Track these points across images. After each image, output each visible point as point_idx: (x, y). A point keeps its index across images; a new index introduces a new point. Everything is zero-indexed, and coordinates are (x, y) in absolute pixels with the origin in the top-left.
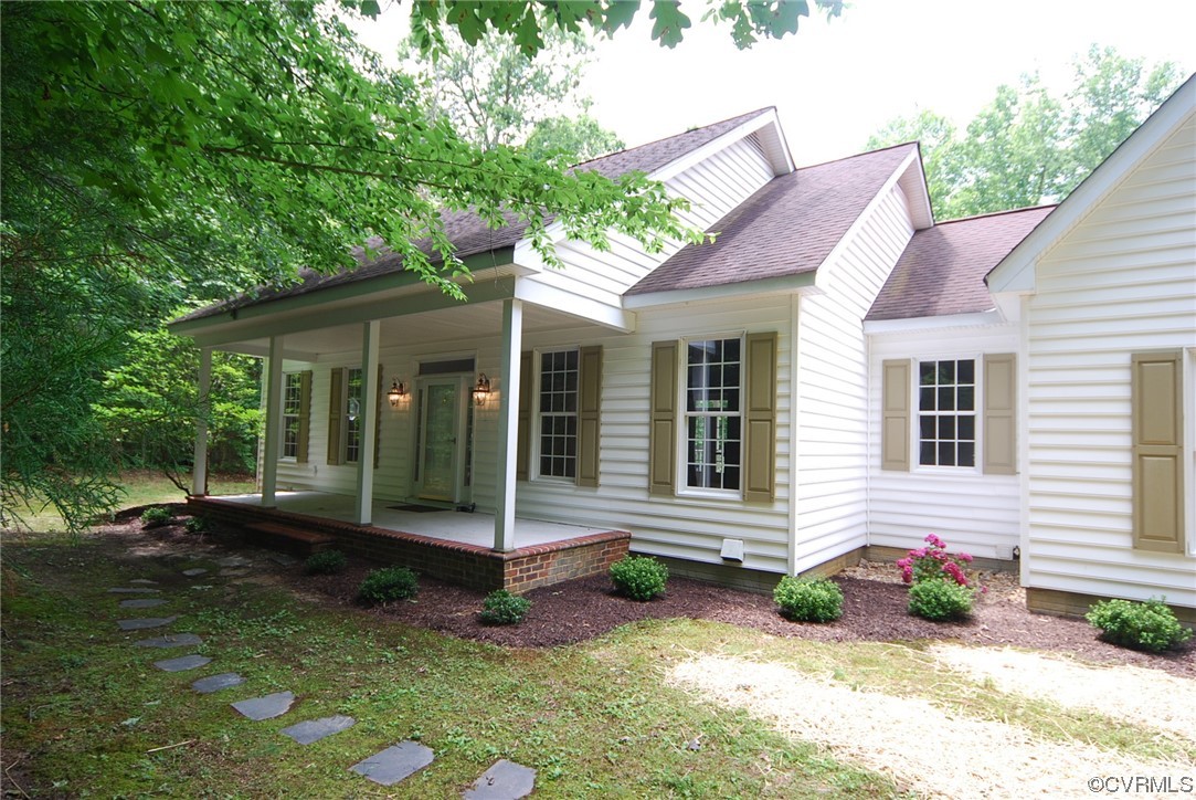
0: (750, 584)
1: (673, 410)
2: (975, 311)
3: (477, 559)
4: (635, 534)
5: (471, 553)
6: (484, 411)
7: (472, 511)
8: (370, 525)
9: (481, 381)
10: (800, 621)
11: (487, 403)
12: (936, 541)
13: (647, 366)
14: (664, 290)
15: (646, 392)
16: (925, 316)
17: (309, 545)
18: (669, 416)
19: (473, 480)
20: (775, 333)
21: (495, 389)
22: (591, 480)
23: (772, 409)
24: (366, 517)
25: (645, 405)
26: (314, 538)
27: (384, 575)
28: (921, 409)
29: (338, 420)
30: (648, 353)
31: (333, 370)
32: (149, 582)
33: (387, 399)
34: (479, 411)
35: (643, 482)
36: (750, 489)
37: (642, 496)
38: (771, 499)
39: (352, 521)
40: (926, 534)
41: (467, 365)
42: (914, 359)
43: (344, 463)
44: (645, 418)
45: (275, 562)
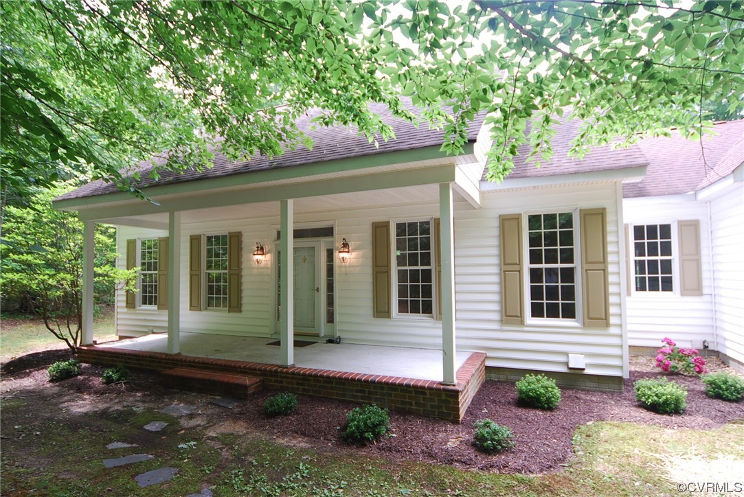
0: (590, 385)
1: (519, 263)
2: (677, 194)
4: (489, 354)
6: (345, 267)
7: (339, 343)
8: (293, 366)
9: (343, 244)
11: (348, 260)
12: (670, 343)
13: (496, 232)
15: (495, 251)
16: (643, 196)
18: (517, 268)
20: (604, 209)
21: (354, 249)
23: (605, 261)
24: (290, 361)
25: (495, 261)
28: (635, 256)
29: (199, 276)
30: (496, 223)
31: (191, 236)
33: (250, 260)
34: (340, 267)
35: (496, 316)
36: (589, 318)
37: (496, 326)
38: (608, 325)
41: (328, 232)
42: (631, 224)
43: (206, 309)
44: (496, 270)
45: (220, 406)
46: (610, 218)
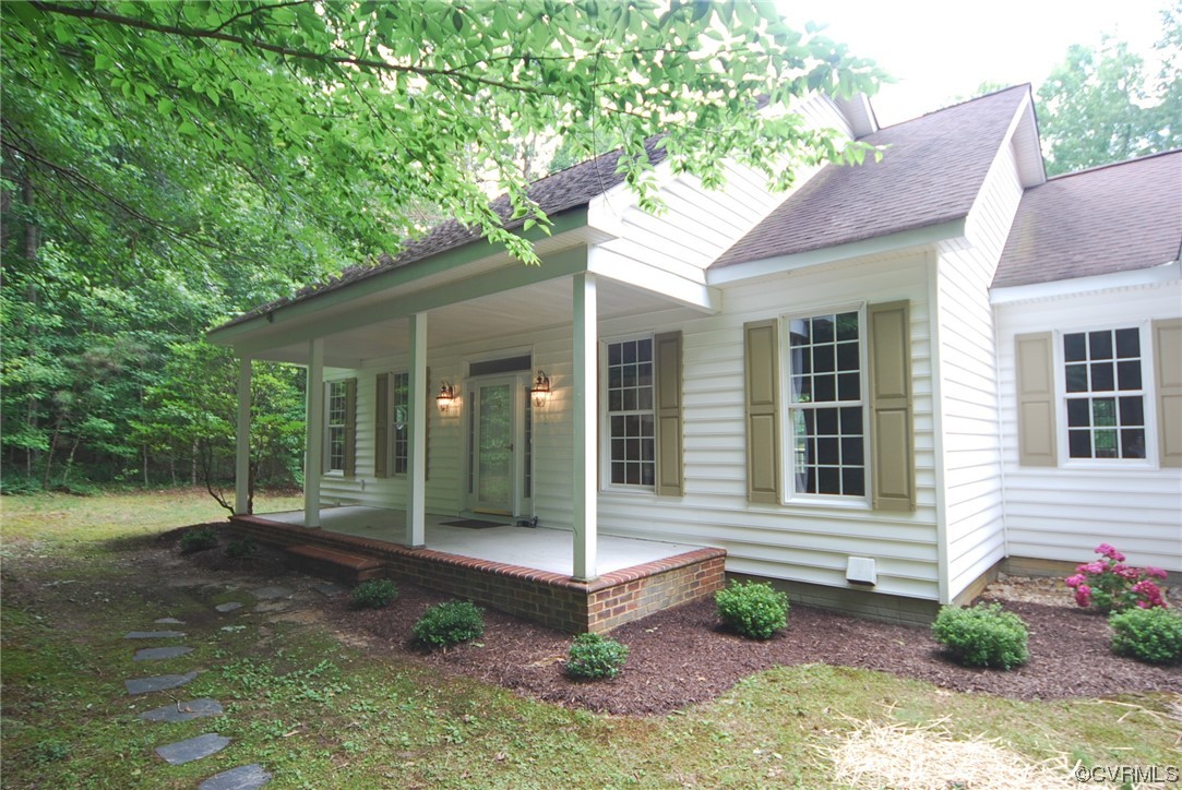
0: (886, 612)
1: (773, 402)
2: (1142, 267)
3: (553, 590)
4: (731, 551)
5: (545, 583)
6: (544, 413)
7: (535, 526)
8: (422, 547)
9: (539, 379)
10: (978, 667)
11: (548, 403)
12: (1111, 553)
13: (739, 351)
14: (759, 259)
15: (738, 382)
16: (1073, 277)
17: (355, 571)
18: (769, 409)
19: (534, 490)
20: (907, 302)
21: (558, 386)
22: (675, 488)
23: (906, 395)
24: (418, 537)
25: (738, 398)
26: (361, 563)
27: (442, 612)
28: (1068, 391)
29: (385, 429)
30: (739, 336)
31: (377, 376)
32: (176, 622)
33: (436, 403)
34: (539, 413)
35: (739, 489)
36: (882, 495)
37: (739, 505)
38: (911, 507)
39: (402, 542)
40: (1097, 544)
41: (523, 363)
42: (1057, 331)
43: (393, 476)
44: (738, 413)
45: (319, 592)
46: (915, 316)
